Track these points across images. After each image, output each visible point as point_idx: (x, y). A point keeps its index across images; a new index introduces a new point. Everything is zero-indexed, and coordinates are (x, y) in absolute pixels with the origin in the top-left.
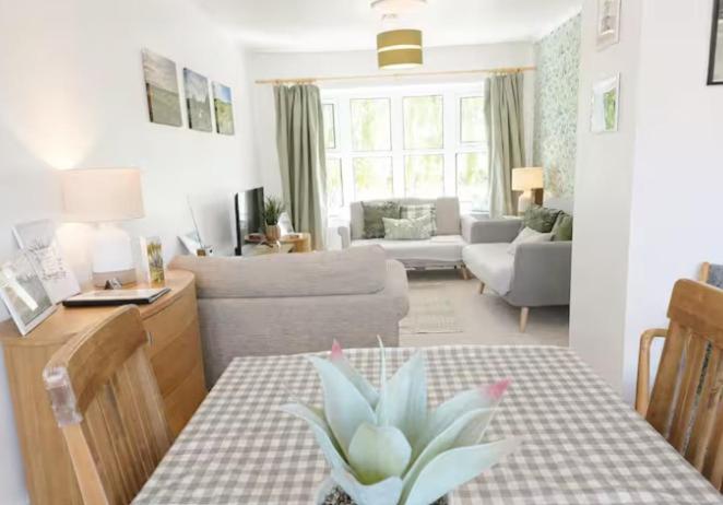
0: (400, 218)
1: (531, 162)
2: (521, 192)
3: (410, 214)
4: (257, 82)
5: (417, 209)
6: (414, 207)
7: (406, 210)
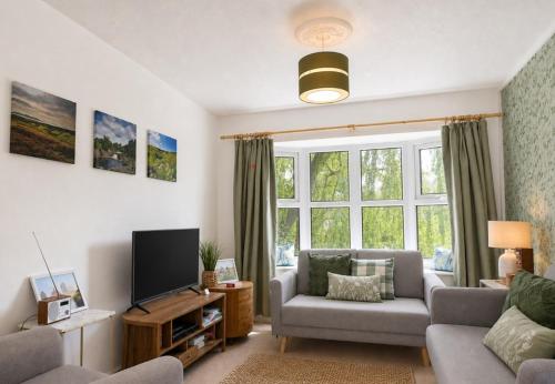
0: (350, 274)
1: (504, 216)
2: (501, 251)
3: (361, 270)
4: (223, 138)
5: (368, 265)
6: (365, 261)
7: (356, 264)
